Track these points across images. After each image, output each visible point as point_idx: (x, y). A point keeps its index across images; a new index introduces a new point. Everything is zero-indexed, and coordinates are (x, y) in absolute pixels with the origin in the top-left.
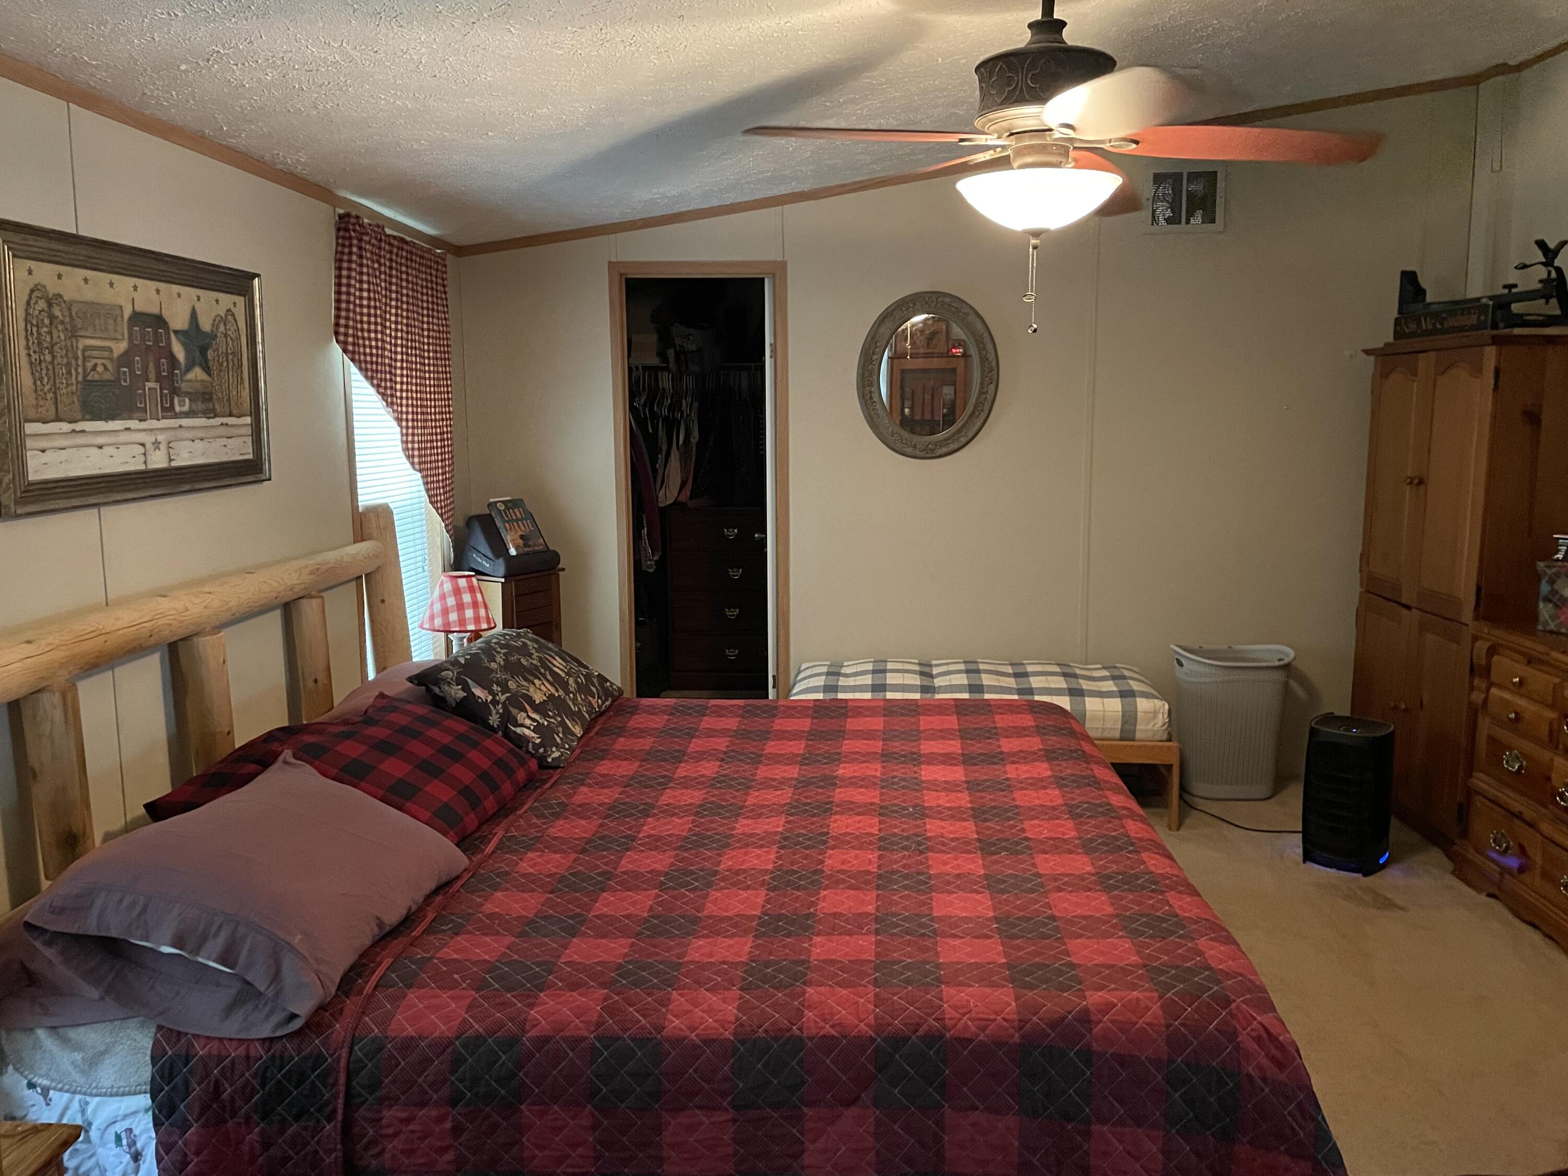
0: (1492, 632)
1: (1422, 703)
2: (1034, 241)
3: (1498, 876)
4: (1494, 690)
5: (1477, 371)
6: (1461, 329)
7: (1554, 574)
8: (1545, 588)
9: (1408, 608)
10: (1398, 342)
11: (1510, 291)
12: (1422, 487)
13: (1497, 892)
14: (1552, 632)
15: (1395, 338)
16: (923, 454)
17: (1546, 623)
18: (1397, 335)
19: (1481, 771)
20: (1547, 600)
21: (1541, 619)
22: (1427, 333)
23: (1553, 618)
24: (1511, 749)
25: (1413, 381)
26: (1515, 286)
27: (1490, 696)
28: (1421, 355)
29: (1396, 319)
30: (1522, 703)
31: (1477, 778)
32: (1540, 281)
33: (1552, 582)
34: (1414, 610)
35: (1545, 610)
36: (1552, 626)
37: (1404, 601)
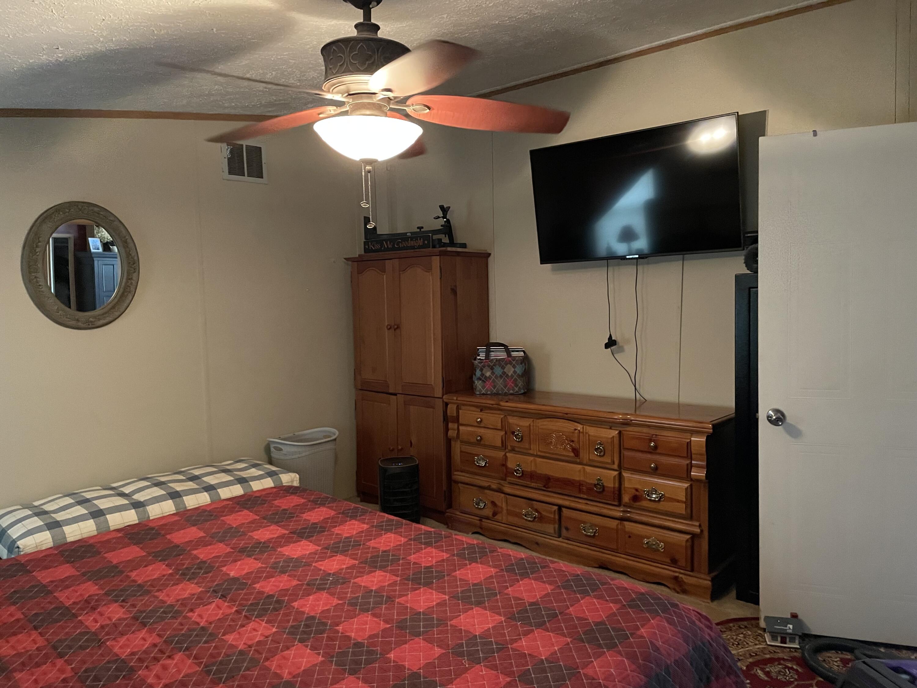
0: (459, 399)
1: (411, 443)
2: (368, 168)
3: (478, 522)
4: (461, 428)
5: (429, 269)
6: (413, 248)
7: (482, 366)
8: (478, 373)
9: (395, 394)
10: (366, 254)
11: (420, 230)
12: (398, 331)
13: (479, 530)
14: (483, 394)
15: (365, 252)
16: (84, 326)
17: (480, 391)
18: (366, 251)
19: (458, 471)
20: (479, 379)
21: (478, 389)
22: (388, 249)
23: (483, 387)
24: (477, 455)
25: (383, 275)
26: (422, 228)
27: (461, 432)
28: (387, 261)
29: (365, 242)
30: (482, 431)
31: (456, 475)
32: (442, 226)
33: (481, 370)
34: (398, 395)
35: (478, 384)
36: (483, 392)
37: (391, 391)
